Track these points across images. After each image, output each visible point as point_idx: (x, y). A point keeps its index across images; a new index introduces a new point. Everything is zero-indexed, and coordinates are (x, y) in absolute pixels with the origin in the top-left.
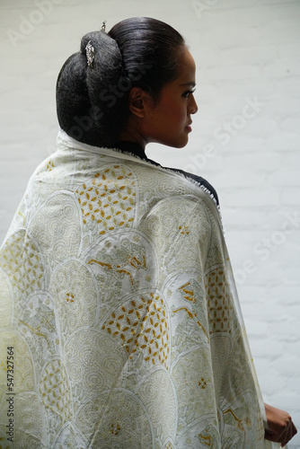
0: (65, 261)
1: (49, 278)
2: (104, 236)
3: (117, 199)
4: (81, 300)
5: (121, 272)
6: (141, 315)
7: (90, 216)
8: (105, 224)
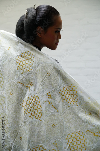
0: (11, 81)
1: (5, 86)
2: (23, 74)
3: (28, 62)
4: (15, 95)
5: (27, 87)
6: (30, 102)
7: (19, 67)
8: (23, 70)
